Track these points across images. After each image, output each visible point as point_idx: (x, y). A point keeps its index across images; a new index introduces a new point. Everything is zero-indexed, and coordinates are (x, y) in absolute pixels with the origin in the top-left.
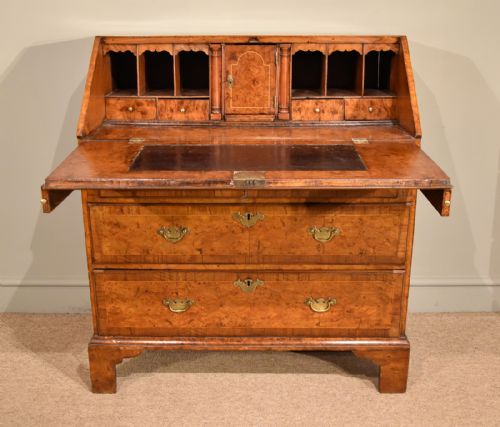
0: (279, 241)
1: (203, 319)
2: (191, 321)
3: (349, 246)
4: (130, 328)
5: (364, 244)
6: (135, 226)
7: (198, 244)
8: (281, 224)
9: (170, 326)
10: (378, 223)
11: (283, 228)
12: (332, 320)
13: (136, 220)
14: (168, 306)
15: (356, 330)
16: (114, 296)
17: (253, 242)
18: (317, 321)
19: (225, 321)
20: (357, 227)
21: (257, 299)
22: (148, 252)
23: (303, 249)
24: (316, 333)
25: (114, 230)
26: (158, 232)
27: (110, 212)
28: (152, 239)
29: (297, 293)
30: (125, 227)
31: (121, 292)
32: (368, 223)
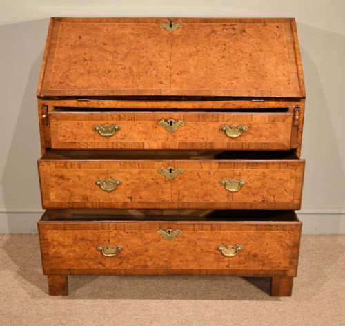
0: (197, 191)
1: (131, 262)
2: (121, 263)
3: (254, 195)
4: (69, 270)
5: (265, 194)
6: (76, 179)
7: (129, 193)
8: (197, 177)
9: (103, 268)
10: (277, 175)
11: (200, 180)
12: (240, 263)
13: (78, 173)
14: (101, 251)
15: (260, 271)
16: (56, 243)
17: (175, 191)
18: (227, 264)
19: (150, 264)
20: (260, 179)
21: (177, 245)
22: (88, 200)
23: (215, 197)
24: (226, 273)
25: (60, 181)
26: (96, 184)
27: (56, 167)
28: (91, 189)
29: (211, 241)
30: (68, 179)
31: (61, 239)
32: (270, 176)
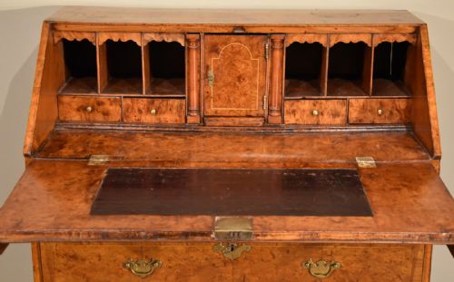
0: (269, 276)
6: (95, 260)
7: (172, 279)
8: (271, 256)
10: (386, 256)
11: (273, 261)
13: (97, 251)
17: (238, 277)
20: (361, 261)
25: (71, 263)
26: (124, 266)
28: (117, 273)
30: (83, 260)
32: (374, 257)
